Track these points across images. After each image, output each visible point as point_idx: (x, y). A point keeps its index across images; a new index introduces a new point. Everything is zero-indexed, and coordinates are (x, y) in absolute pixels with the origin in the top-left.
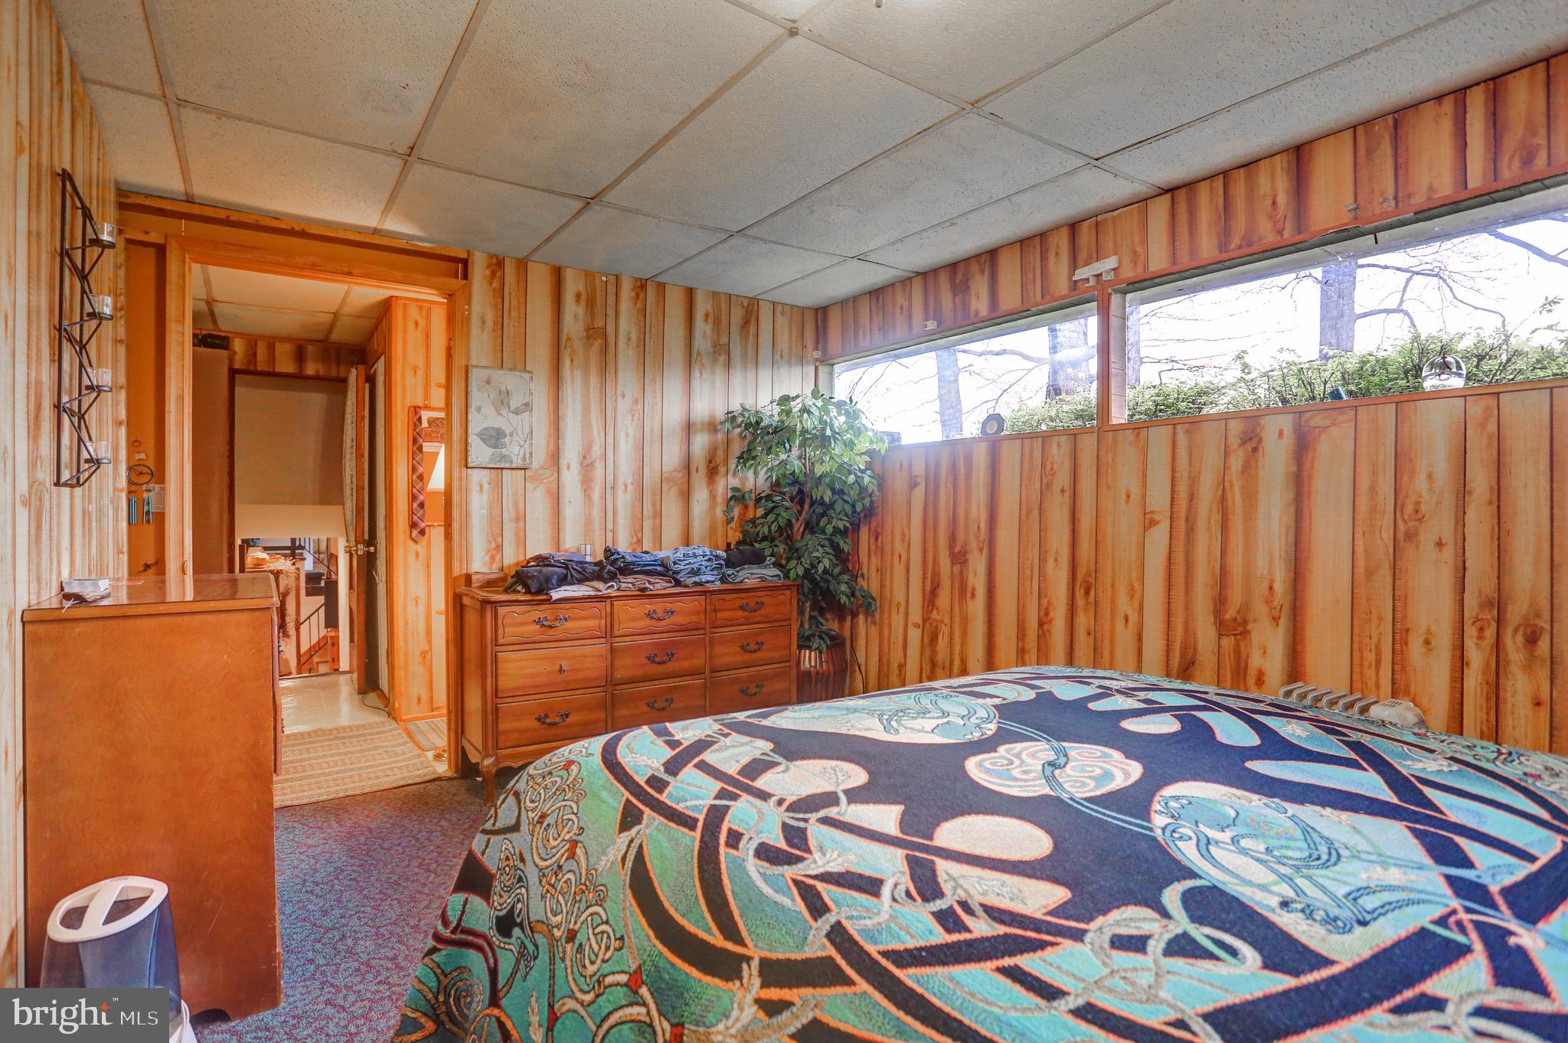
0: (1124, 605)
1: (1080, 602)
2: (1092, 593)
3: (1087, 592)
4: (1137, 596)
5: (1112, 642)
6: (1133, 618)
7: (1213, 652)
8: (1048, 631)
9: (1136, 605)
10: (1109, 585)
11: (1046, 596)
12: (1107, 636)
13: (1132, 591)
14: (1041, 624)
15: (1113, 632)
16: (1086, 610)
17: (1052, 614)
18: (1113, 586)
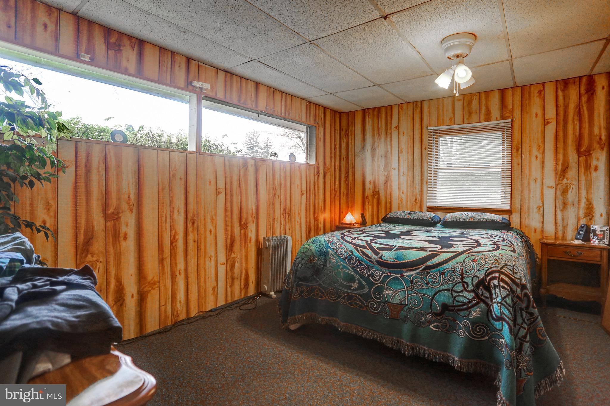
0: (210, 226)
1: (190, 228)
2: (196, 224)
3: (193, 224)
4: (215, 221)
5: (205, 242)
6: (213, 231)
7: (239, 236)
8: (176, 246)
9: (214, 225)
10: (203, 219)
11: (174, 229)
12: (203, 240)
13: (212, 219)
14: (171, 243)
15: (205, 238)
16: (193, 232)
17: (177, 237)
18: (205, 219)
